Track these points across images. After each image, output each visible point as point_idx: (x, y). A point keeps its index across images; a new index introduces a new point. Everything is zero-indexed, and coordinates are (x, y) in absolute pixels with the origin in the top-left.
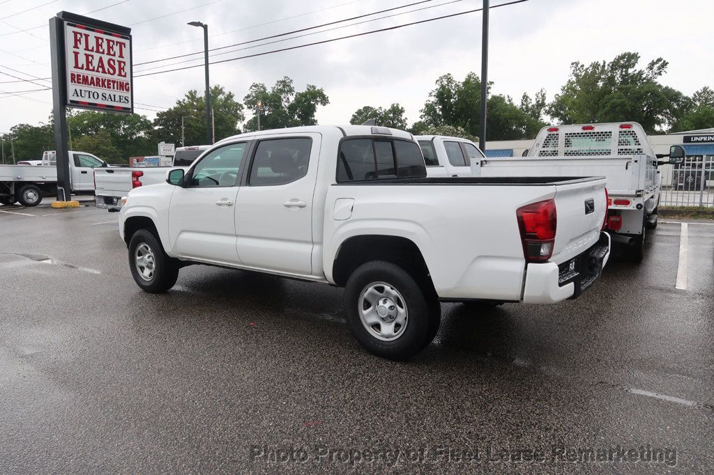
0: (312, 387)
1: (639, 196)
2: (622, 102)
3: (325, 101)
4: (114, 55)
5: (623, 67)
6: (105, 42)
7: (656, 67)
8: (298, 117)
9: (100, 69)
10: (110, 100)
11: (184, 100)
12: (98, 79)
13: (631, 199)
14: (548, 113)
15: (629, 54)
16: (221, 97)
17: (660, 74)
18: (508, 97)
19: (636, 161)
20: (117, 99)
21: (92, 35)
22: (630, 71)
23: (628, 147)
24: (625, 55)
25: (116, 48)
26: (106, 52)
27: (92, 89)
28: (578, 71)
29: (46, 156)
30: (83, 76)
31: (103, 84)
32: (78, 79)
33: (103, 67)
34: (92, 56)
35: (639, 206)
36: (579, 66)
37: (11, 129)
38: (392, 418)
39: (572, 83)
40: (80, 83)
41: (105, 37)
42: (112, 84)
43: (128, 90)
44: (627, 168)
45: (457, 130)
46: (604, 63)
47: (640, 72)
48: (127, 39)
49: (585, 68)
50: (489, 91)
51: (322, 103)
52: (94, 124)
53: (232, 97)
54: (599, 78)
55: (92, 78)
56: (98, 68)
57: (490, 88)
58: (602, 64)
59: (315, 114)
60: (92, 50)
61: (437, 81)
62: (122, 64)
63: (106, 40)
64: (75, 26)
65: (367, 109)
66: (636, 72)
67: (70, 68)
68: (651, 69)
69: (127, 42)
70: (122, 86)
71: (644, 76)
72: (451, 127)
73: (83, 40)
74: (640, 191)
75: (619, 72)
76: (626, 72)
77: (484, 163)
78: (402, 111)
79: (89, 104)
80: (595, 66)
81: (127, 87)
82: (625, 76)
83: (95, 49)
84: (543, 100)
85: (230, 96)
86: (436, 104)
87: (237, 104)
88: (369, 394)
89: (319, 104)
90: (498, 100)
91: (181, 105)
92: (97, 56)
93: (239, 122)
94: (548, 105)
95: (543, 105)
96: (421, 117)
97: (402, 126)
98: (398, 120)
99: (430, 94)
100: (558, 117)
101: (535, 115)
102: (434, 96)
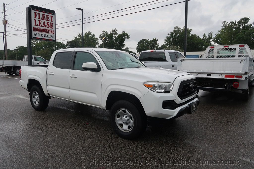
0: (105, 151)
1: (246, 74)
2: (243, 37)
3: (128, 37)
4: (49, 21)
5: (243, 23)
6: (46, 16)
8: (118, 43)
9: (44, 26)
10: (47, 37)
11: (77, 37)
12: (43, 29)
13: (243, 75)
14: (213, 41)
15: (246, 18)
16: (90, 36)
18: (198, 35)
19: (245, 60)
20: (50, 36)
21: (41, 13)
22: (246, 24)
23: (243, 54)
24: (244, 18)
25: (50, 18)
26: (46, 19)
27: (41, 33)
28: (225, 25)
29: (25, 57)
30: (38, 28)
31: (45, 31)
32: (36, 29)
33: (45, 25)
34: (41, 21)
35: (246, 78)
36: (226, 23)
37: (16, 48)
38: (135, 167)
39: (223, 29)
40: (36, 31)
41: (46, 14)
42: (48, 31)
43: (54, 33)
44: (241, 63)
45: (178, 48)
46: (236, 21)
47: (250, 25)
48: (54, 15)
49: (228, 24)
50: (190, 33)
51: (127, 38)
52: (45, 46)
53: (94, 36)
54: (234, 27)
55: (41, 29)
56: (43, 26)
57: (191, 32)
58: (235, 22)
59: (125, 42)
60: (41, 19)
62: (52, 24)
63: (46, 15)
64: (35, 10)
65: (144, 40)
66: (248, 25)
67: (33, 26)
69: (54, 16)
70: (52, 32)
71: (252, 26)
73: (38, 15)
74: (246, 72)
75: (242, 25)
76: (245, 25)
77: (183, 60)
78: (157, 41)
79: (40, 38)
80: (232, 23)
81: (54, 32)
82: (244, 26)
83: (42, 19)
84: (211, 36)
85: (94, 35)
86: (170, 37)
87: (96, 38)
88: (127, 155)
89: (126, 38)
90: (194, 36)
91: (76, 39)
92: (43, 21)
93: (97, 45)
94: (213, 38)
95: (211, 38)
96: (164, 43)
97: (157, 46)
98: (155, 44)
99: (168, 34)
100: (217, 42)
101: (208, 42)
102: (170, 35)
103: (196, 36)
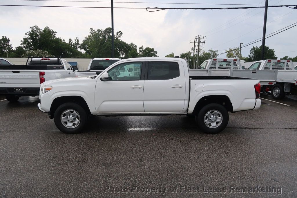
2: (110, 46)
5: (108, 32)
7: (119, 34)
14: (79, 47)
15: (110, 28)
17: (120, 37)
24: (108, 28)
28: (93, 32)
36: (93, 30)
39: (91, 36)
45: (44, 52)
49: (95, 31)
54: (100, 36)
57: (55, 34)
58: (101, 31)
61: (30, 28)
68: (118, 35)
71: (115, 37)
72: (41, 51)
75: (107, 34)
76: (109, 34)
78: (9, 40)
80: (99, 31)
82: (109, 36)
84: (78, 42)
86: (29, 39)
90: (59, 40)
94: (80, 44)
95: (78, 44)
96: (21, 44)
97: (9, 48)
98: (7, 45)
99: (26, 34)
100: (84, 49)
101: (75, 48)
102: (28, 35)
103: (61, 40)
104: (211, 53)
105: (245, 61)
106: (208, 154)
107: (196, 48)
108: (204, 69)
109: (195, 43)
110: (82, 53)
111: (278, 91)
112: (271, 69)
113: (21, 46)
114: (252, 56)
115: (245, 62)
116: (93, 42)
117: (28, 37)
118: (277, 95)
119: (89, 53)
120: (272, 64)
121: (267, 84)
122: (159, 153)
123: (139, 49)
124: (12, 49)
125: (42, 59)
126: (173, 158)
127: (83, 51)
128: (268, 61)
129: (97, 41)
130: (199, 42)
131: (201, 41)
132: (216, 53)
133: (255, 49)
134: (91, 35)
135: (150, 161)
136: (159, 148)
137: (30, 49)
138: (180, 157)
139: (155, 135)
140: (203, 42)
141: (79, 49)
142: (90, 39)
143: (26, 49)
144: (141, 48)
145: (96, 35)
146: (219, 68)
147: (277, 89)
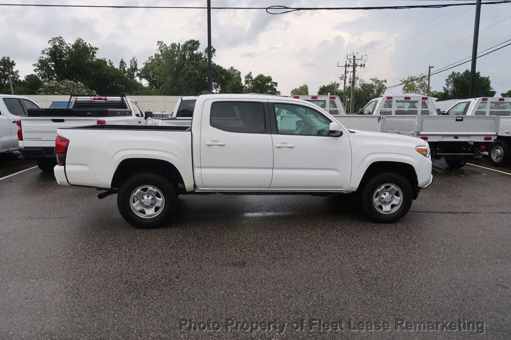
2: (195, 73)
5: (190, 49)
15: (194, 41)
17: (212, 57)
18: (109, 61)
22: (195, 52)
24: (191, 41)
28: (162, 48)
36: (163, 45)
39: (159, 55)
45: (78, 85)
46: (179, 44)
47: (200, 53)
49: (166, 46)
50: (95, 55)
57: (95, 52)
61: (50, 41)
66: (198, 53)
68: (207, 52)
71: (203, 56)
72: (72, 82)
75: (188, 52)
76: (192, 52)
78: (13, 64)
80: (173, 46)
82: (192, 55)
84: (136, 65)
86: (48, 60)
90: (102, 63)
94: (139, 70)
95: (136, 69)
96: (35, 70)
97: (14, 77)
98: (9, 72)
99: (43, 52)
100: (147, 79)
101: (130, 77)
102: (47, 54)
103: (105, 62)
104: (374, 85)
105: (437, 99)
106: (393, 250)
107: (348, 75)
108: (369, 113)
109: (347, 68)
110: (144, 85)
111: (499, 152)
112: (488, 114)
113: (34, 73)
114: (449, 90)
115: (436, 101)
116: (163, 65)
117: (47, 57)
118: (499, 159)
119: (156, 86)
120: (488, 104)
121: (482, 140)
122: (315, 248)
123: (246, 77)
124: (19, 78)
125: (94, 99)
126: (339, 255)
127: (145, 83)
128: (483, 100)
129: (170, 64)
130: (355, 66)
131: (358, 63)
132: (384, 83)
133: (456, 76)
134: (160, 53)
135: (305, 259)
136: (313, 241)
137: (52, 79)
138: (349, 254)
139: (302, 223)
140: (361, 65)
141: (137, 79)
142: (158, 60)
143: (44, 80)
144: (249, 76)
145: (169, 54)
146: (397, 113)
147: (498, 148)
